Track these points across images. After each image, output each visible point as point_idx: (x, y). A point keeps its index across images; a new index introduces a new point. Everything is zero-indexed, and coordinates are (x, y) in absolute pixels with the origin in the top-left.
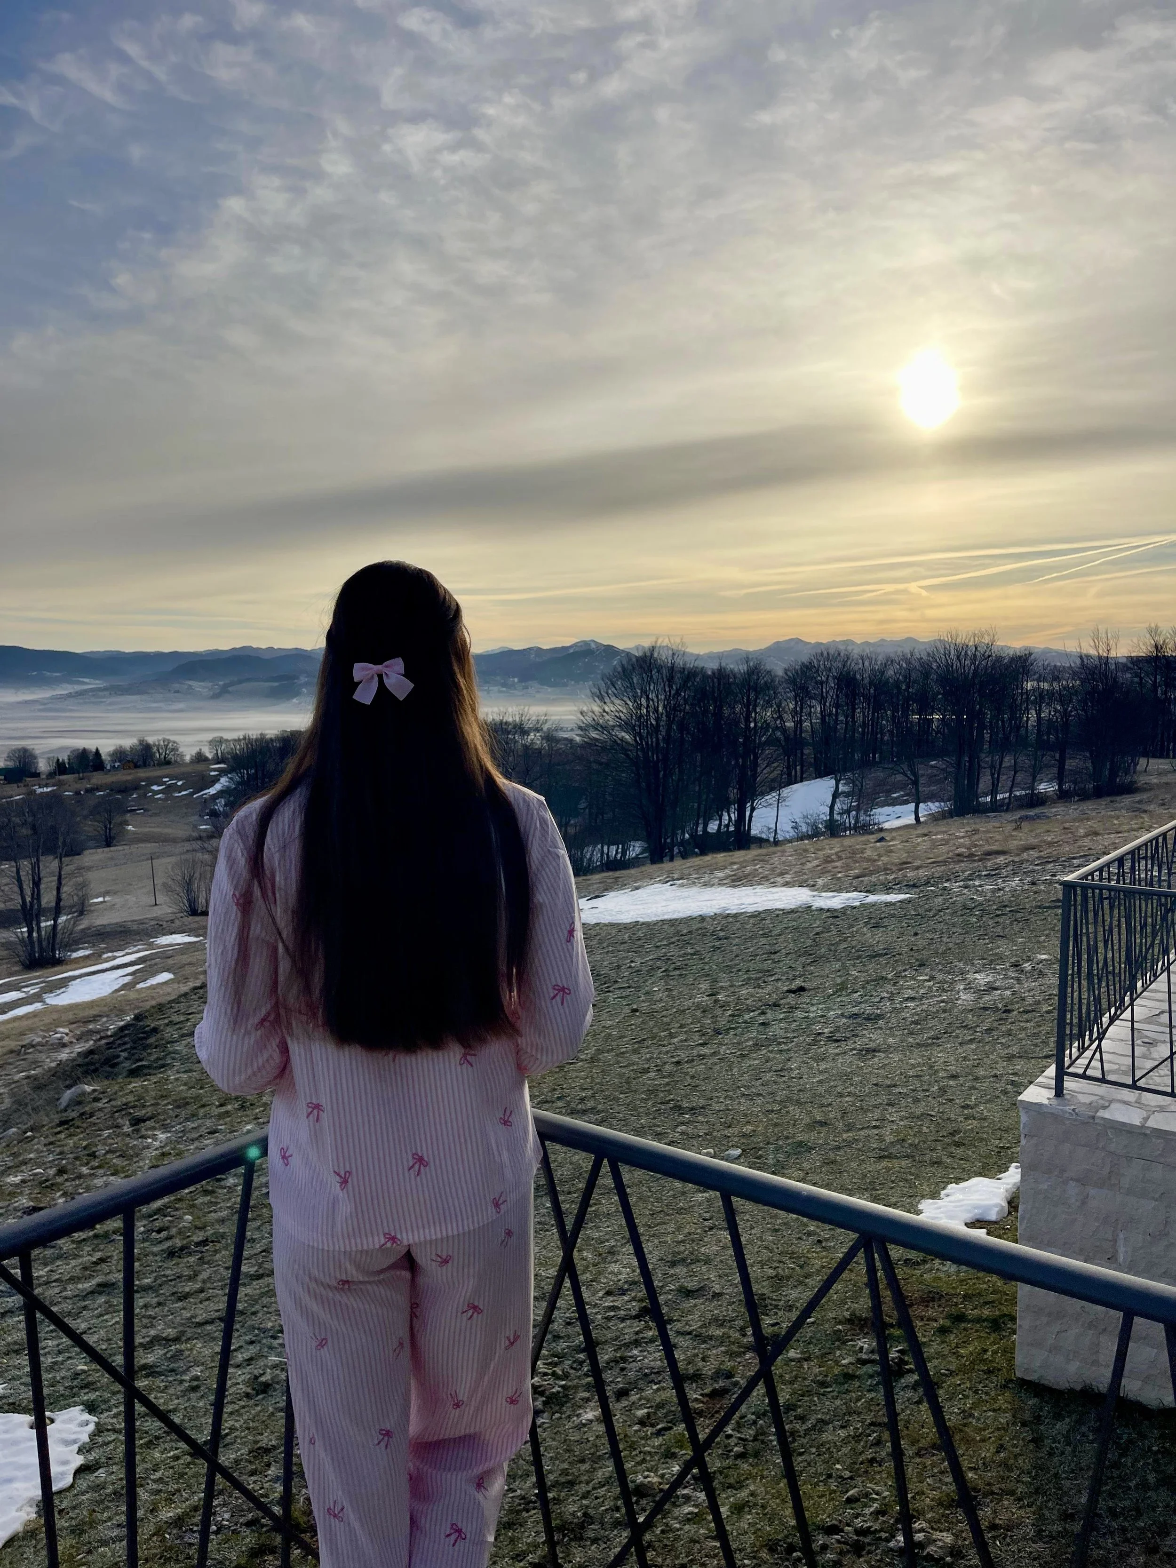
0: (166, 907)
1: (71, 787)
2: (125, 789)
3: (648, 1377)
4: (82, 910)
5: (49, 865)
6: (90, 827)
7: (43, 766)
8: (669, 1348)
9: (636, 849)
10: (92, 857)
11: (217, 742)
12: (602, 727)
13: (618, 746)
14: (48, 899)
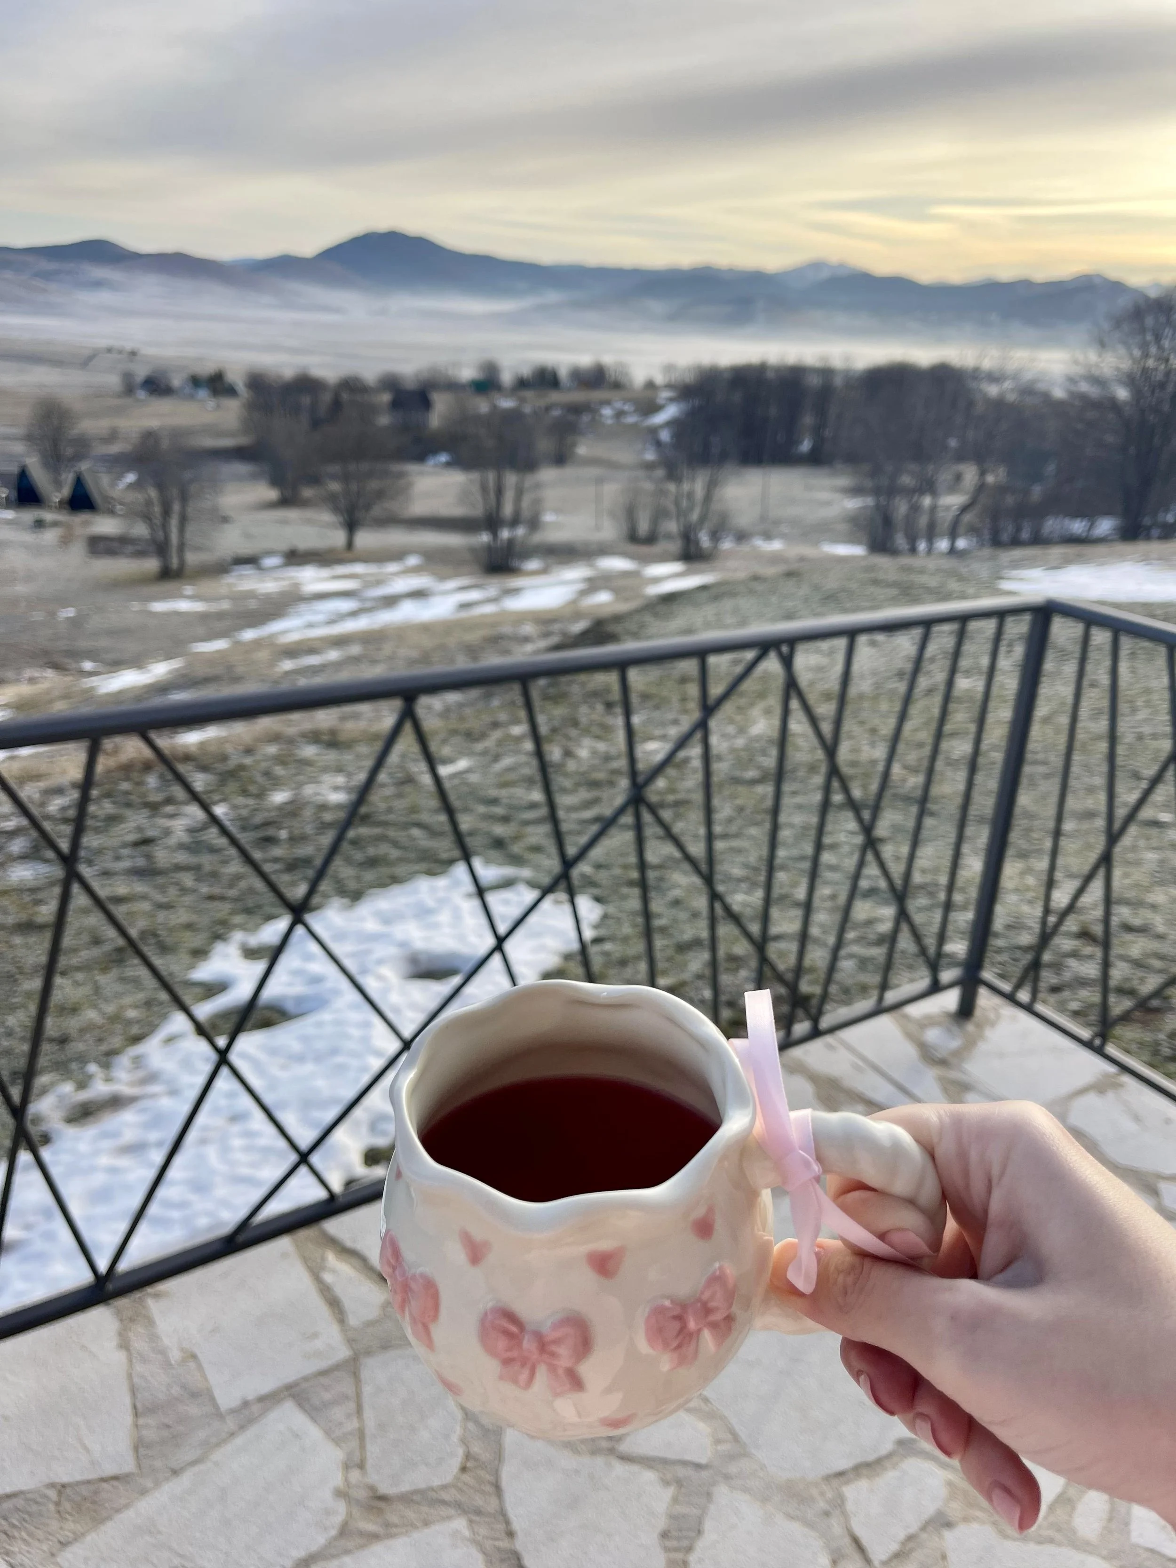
0: (609, 531)
1: (532, 402)
2: (576, 409)
3: (1082, 982)
4: (534, 524)
5: (511, 479)
6: (544, 445)
7: (507, 378)
8: (1106, 965)
9: (1105, 526)
10: (547, 474)
11: (669, 368)
12: (1097, 380)
13: (1113, 404)
14: (508, 510)
